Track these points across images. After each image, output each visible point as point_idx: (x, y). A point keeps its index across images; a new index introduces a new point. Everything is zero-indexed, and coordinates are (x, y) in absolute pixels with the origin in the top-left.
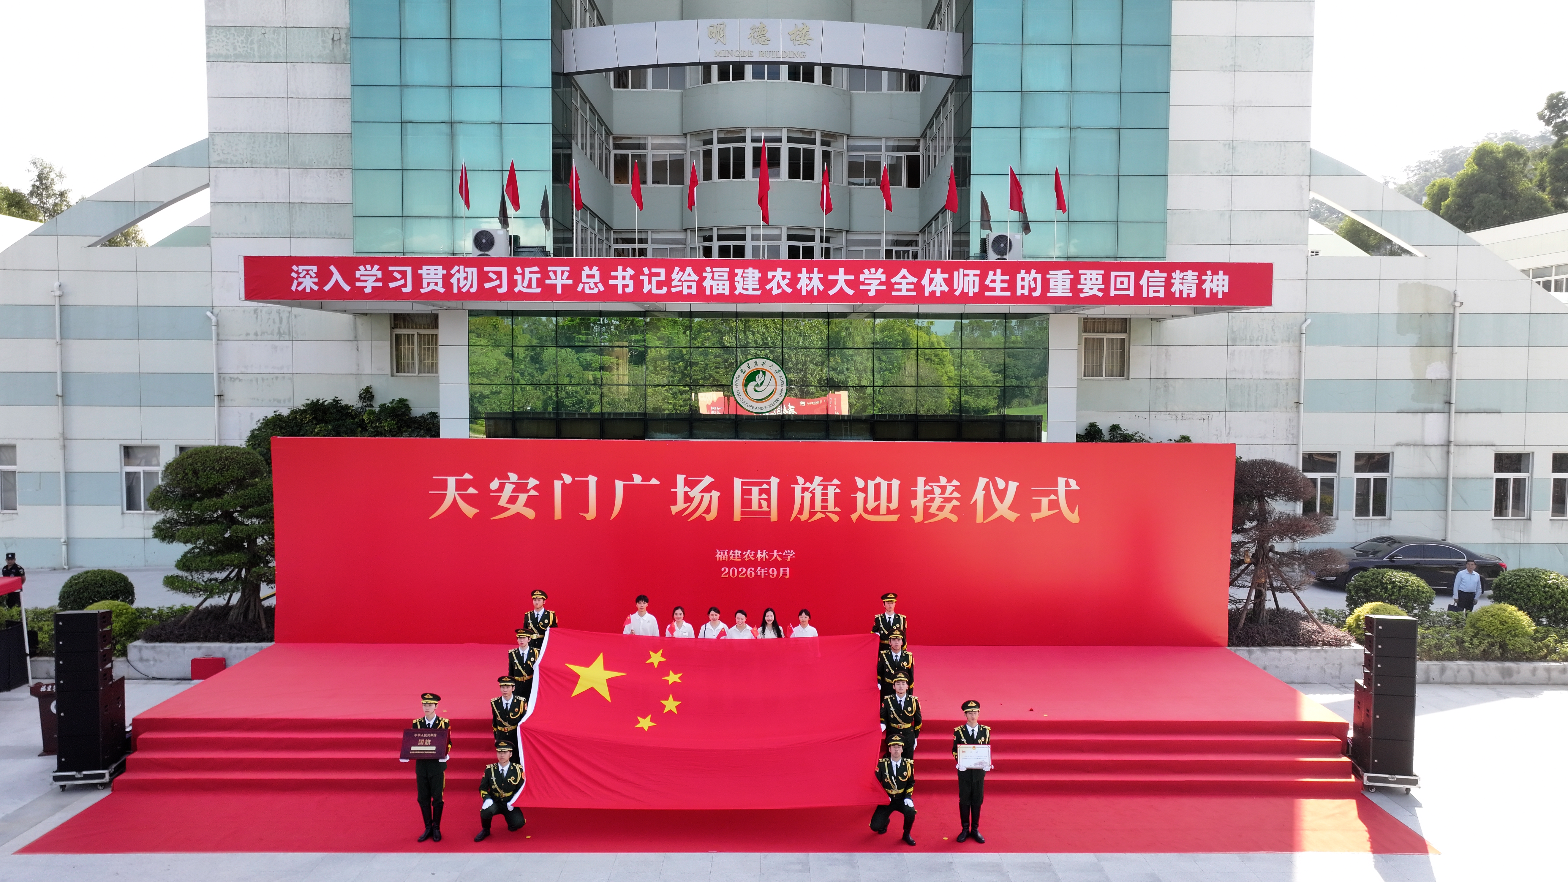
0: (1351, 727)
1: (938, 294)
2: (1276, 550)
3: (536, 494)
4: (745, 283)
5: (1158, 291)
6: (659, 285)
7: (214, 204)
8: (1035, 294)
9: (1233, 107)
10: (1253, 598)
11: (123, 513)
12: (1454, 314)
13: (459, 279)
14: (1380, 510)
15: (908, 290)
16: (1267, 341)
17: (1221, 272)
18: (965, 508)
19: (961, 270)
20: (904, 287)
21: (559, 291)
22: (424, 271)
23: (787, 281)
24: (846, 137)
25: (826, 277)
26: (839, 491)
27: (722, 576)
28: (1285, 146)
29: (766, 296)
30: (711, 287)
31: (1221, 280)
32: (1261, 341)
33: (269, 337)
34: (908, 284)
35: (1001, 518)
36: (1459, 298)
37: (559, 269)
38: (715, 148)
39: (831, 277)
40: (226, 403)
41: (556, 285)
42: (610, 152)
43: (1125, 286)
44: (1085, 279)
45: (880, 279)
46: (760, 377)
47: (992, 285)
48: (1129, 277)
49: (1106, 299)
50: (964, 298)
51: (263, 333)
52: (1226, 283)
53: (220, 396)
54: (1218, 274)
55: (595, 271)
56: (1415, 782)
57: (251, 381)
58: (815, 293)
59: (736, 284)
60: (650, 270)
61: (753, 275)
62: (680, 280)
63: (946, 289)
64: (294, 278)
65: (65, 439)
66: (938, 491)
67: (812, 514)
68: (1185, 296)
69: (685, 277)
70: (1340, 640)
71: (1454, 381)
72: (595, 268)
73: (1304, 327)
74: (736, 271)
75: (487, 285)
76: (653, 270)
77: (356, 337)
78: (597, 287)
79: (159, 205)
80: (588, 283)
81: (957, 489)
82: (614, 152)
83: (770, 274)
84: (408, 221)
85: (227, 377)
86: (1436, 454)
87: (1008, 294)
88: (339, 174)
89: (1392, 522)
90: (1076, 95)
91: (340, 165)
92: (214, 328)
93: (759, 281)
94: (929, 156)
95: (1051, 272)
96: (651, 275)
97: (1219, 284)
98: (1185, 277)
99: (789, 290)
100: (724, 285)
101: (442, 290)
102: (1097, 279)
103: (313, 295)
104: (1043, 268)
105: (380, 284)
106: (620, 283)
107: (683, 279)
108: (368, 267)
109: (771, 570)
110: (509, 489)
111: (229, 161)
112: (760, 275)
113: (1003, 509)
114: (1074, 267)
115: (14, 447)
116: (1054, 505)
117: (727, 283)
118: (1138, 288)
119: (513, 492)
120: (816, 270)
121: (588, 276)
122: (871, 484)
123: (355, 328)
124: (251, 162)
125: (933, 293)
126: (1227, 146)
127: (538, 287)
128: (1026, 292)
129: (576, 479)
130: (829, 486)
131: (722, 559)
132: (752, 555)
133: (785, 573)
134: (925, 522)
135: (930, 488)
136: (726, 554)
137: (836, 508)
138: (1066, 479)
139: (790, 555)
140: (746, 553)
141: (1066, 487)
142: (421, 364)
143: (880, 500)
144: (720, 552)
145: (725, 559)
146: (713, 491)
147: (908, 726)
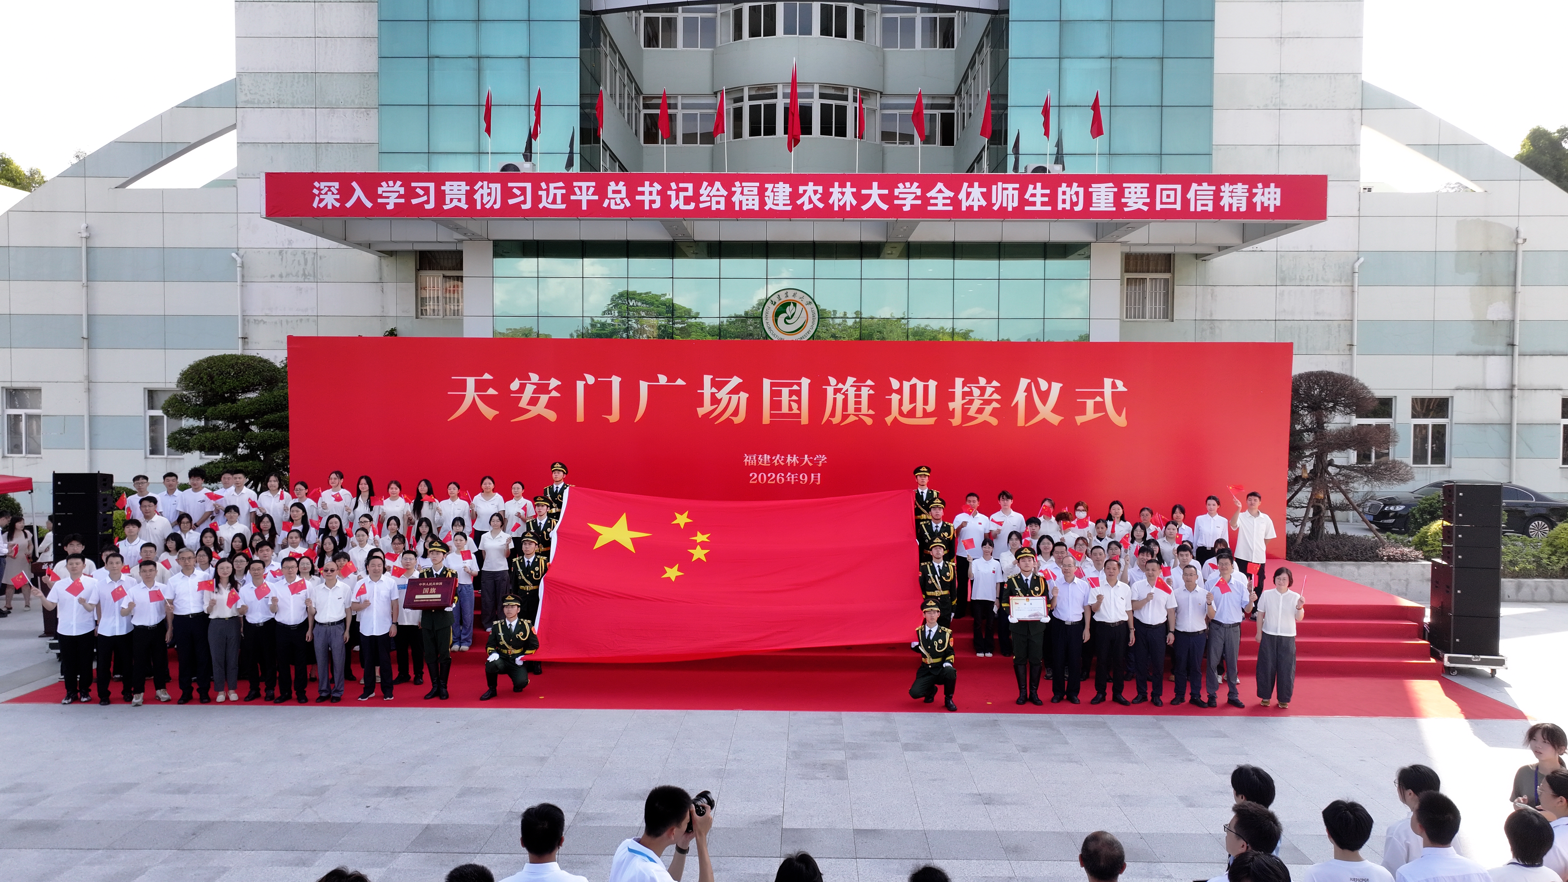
0: (1428, 612)
1: (976, 209)
2: (1336, 463)
3: (558, 395)
4: (776, 198)
5: (1206, 205)
6: (687, 201)
7: (240, 144)
8: (1077, 209)
9: (1281, 39)
10: (1311, 515)
11: (146, 458)
12: (1516, 252)
13: (482, 195)
14: (1439, 456)
15: (944, 205)
16: (1317, 280)
17: (1272, 185)
18: (1006, 411)
19: (1000, 184)
20: (940, 201)
21: (584, 207)
22: (447, 187)
23: (818, 196)
24: (878, 95)
25: (859, 191)
26: (873, 393)
27: (751, 482)
28: (1335, 78)
29: (796, 212)
30: (741, 202)
31: (1272, 193)
32: (1311, 280)
33: (294, 279)
34: (944, 198)
35: (1044, 420)
36: (1522, 235)
37: (584, 185)
38: (746, 105)
39: (864, 192)
40: (250, 346)
41: (581, 201)
42: (640, 111)
43: (1172, 200)
44: (1130, 193)
45: (915, 193)
46: (791, 309)
47: (1031, 199)
48: (1175, 190)
49: (1151, 213)
50: (1003, 213)
51: (288, 275)
52: (1278, 196)
53: (244, 338)
54: (1269, 187)
55: (621, 186)
56: (1501, 663)
57: (276, 323)
58: (848, 208)
59: (766, 198)
60: (677, 185)
61: (784, 190)
62: (708, 196)
63: (984, 203)
64: (315, 195)
65: (90, 382)
66: (976, 392)
67: (845, 417)
68: (1234, 209)
69: (714, 192)
70: (1406, 555)
71: (1517, 321)
72: (622, 183)
73: (1357, 265)
74: (767, 185)
75: (511, 202)
76: (681, 185)
77: (381, 279)
78: (623, 203)
79: (186, 146)
80: (614, 199)
81: (997, 390)
82: (644, 111)
83: (801, 189)
84: (434, 157)
85: (252, 319)
86: (1499, 398)
87: (1049, 208)
88: (365, 114)
89: (1452, 470)
90: (1117, 24)
91: (367, 104)
92: (238, 269)
93: (790, 196)
94: (964, 114)
95: (1093, 185)
96: (678, 190)
97: (1270, 197)
98: (1234, 191)
99: (821, 205)
100: (753, 200)
101: (465, 207)
102: (1142, 193)
103: (334, 212)
104: (1086, 181)
105: (402, 201)
106: (646, 198)
107: (711, 194)
108: (391, 183)
109: (801, 476)
110: (530, 389)
111: (256, 101)
112: (791, 190)
113: (1046, 412)
114: (1119, 181)
115: (39, 390)
116: (1100, 407)
117: (757, 198)
118: (1185, 202)
119: (535, 392)
120: (848, 184)
121: (614, 192)
122: (907, 385)
123: (380, 269)
124: (278, 102)
125: (971, 207)
126: (1275, 79)
127: (562, 203)
128: (1067, 206)
129: (599, 379)
130: (862, 388)
131: (751, 464)
132: (782, 460)
133: (816, 478)
134: (964, 425)
135: (969, 390)
136: (754, 458)
137: (870, 410)
138: (1112, 380)
139: (821, 460)
140: (776, 458)
141: (1112, 388)
142: (446, 307)
143: (916, 402)
144: (749, 456)
145: (754, 464)
146: (742, 393)
147: (945, 592)
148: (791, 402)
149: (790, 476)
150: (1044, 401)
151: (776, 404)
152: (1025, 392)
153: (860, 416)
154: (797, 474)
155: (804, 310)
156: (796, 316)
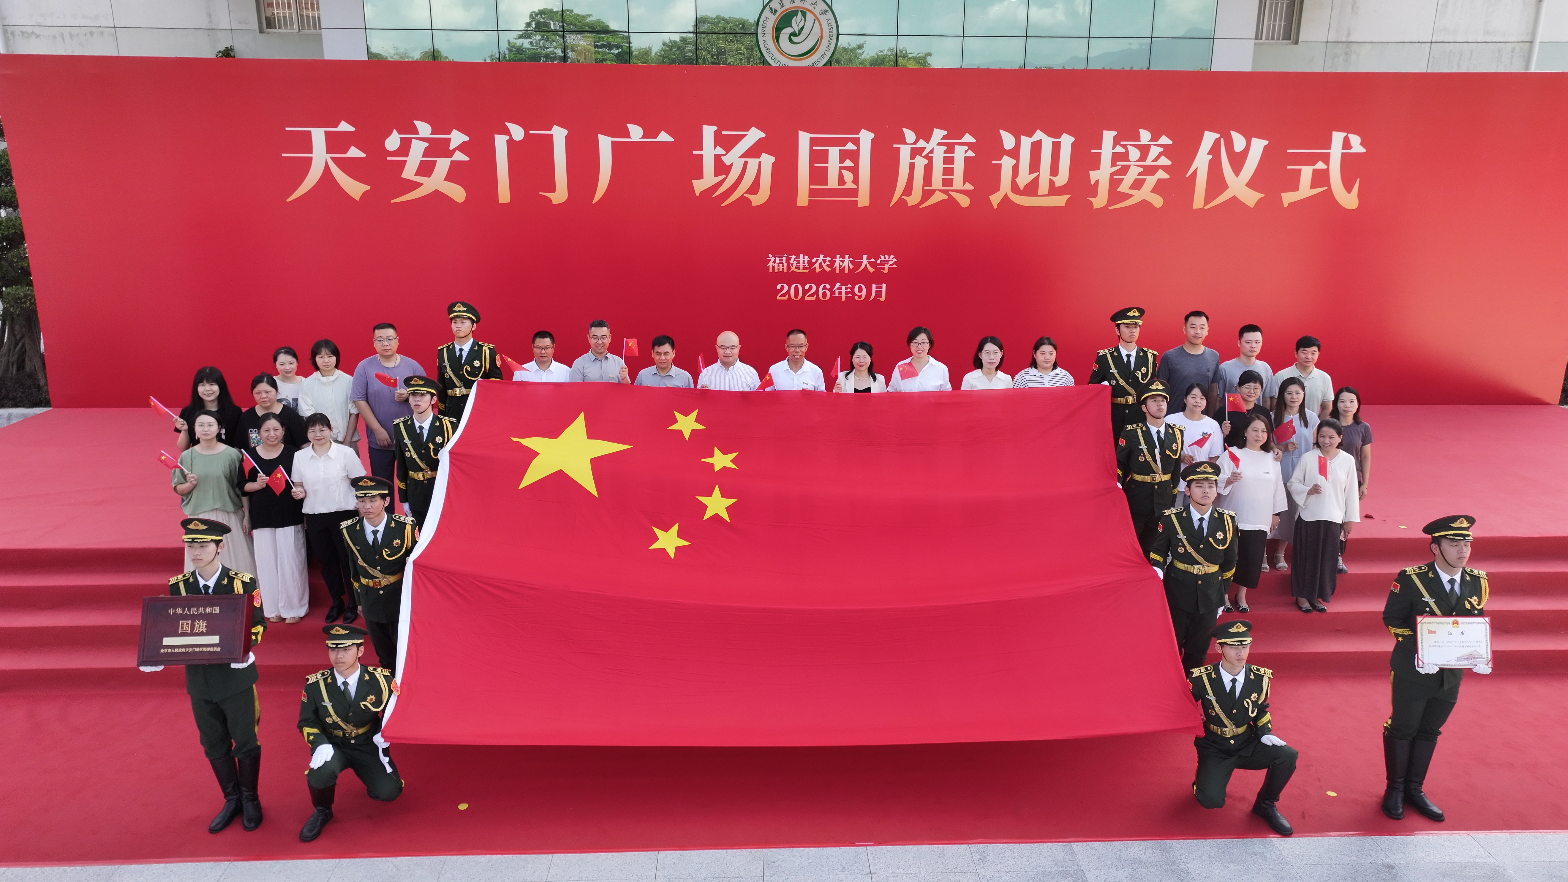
3: (466, 158)
18: (1177, 184)
26: (972, 154)
27: (778, 298)
35: (1234, 199)
46: (798, 20)
66: (1134, 154)
67: (927, 195)
109: (856, 288)
110: (418, 149)
113: (1238, 185)
116: (1320, 178)
119: (426, 153)
129: (531, 132)
130: (956, 147)
131: (778, 269)
132: (827, 263)
133: (879, 292)
134: (1109, 208)
135: (1123, 150)
136: (784, 261)
137: (967, 184)
138: (1345, 134)
139: (888, 264)
140: (817, 260)
141: (1343, 148)
142: (302, 16)
143: (1038, 171)
144: (775, 257)
145: (783, 269)
146: (764, 155)
147: (1214, 568)
148: (843, 171)
149: (839, 288)
150: (1237, 169)
151: (818, 175)
152: (1209, 153)
153: (950, 192)
154: (849, 286)
155: (816, 22)
156: (806, 31)
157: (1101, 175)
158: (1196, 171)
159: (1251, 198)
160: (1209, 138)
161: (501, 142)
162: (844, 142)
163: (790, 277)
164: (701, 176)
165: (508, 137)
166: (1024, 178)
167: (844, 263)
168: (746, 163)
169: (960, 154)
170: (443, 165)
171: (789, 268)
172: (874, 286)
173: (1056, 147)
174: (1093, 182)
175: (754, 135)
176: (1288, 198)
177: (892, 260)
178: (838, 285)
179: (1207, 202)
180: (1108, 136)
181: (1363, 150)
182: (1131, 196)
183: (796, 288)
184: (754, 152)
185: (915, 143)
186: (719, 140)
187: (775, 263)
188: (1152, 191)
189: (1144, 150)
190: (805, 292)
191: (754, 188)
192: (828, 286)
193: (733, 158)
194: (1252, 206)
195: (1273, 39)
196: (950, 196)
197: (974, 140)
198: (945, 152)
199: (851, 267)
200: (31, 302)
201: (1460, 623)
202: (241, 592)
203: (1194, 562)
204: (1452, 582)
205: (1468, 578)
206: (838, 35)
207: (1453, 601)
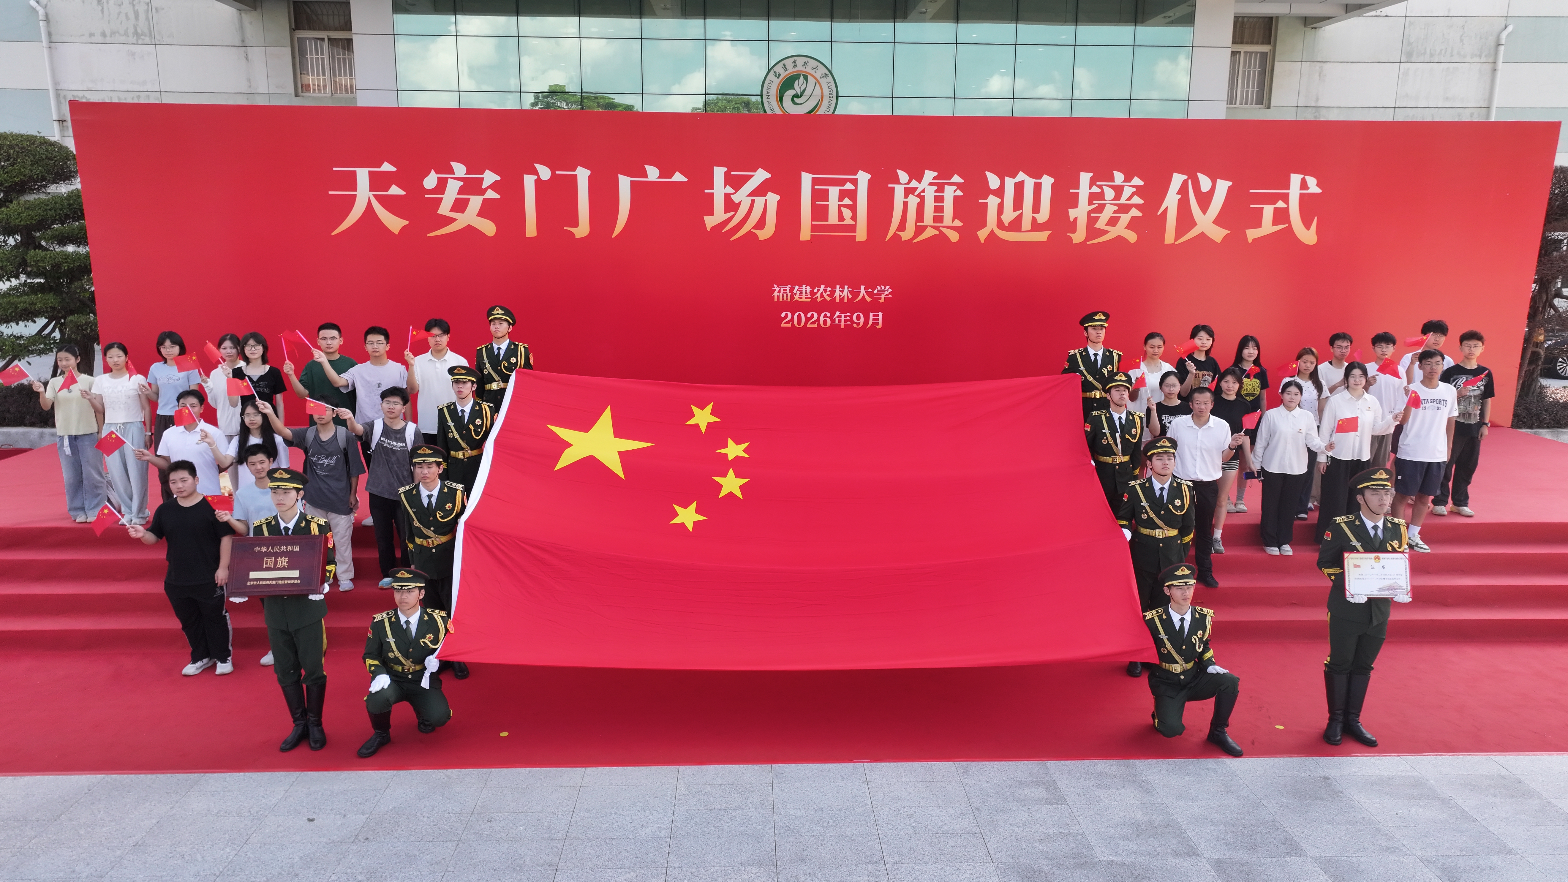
3: (498, 196)
16: (1451, 56)
18: (1150, 221)
26: (961, 194)
27: (783, 325)
32: (1444, 55)
33: (123, 39)
35: (1202, 235)
46: (800, 83)
51: (113, 33)
53: (60, 121)
66: (1109, 193)
67: (919, 230)
73: (1504, 34)
77: (243, 41)
81: (1139, 192)
85: (69, 95)
92: (42, 24)
109: (855, 316)
110: (453, 188)
113: (1206, 223)
116: (1281, 216)
119: (461, 191)
122: (1010, 183)
123: (242, 27)
129: (557, 172)
130: (946, 187)
131: (783, 299)
132: (828, 293)
133: (876, 320)
134: (1088, 243)
135: (1099, 190)
136: (788, 291)
137: (956, 220)
138: (1302, 176)
139: (884, 294)
140: (818, 290)
141: (1301, 189)
142: (335, 82)
143: (1022, 209)
144: (780, 288)
145: (787, 299)
146: (770, 194)
147: (1174, 532)
148: (842, 208)
149: (839, 316)
150: (1204, 208)
151: (819, 212)
152: (1178, 193)
153: (941, 228)
154: (848, 314)
155: (817, 85)
156: (808, 93)
157: (1080, 213)
158: (1166, 209)
159: (1218, 234)
160: (1178, 179)
161: (529, 181)
162: (842, 182)
163: (794, 306)
164: (711, 213)
165: (536, 177)
166: (1009, 216)
167: (843, 293)
168: (753, 201)
169: (950, 193)
170: (475, 202)
171: (792, 297)
172: (871, 314)
173: (1038, 188)
174: (1072, 220)
175: (761, 176)
176: (1252, 234)
177: (888, 290)
178: (838, 313)
179: (1176, 239)
180: (1085, 178)
181: (1319, 191)
182: (1108, 232)
183: (799, 316)
184: (760, 191)
185: (908, 183)
186: (729, 180)
187: (780, 293)
188: (1127, 228)
189: (1119, 190)
190: (807, 320)
191: (761, 224)
192: (829, 315)
193: (742, 196)
194: (1219, 241)
195: (1246, 104)
196: (940, 231)
197: (962, 181)
198: (936, 191)
199: (850, 296)
200: (91, 329)
201: (1381, 558)
202: (317, 533)
203: (1156, 527)
204: (1375, 528)
205: (1389, 525)
206: (837, 97)
207: (1377, 544)
